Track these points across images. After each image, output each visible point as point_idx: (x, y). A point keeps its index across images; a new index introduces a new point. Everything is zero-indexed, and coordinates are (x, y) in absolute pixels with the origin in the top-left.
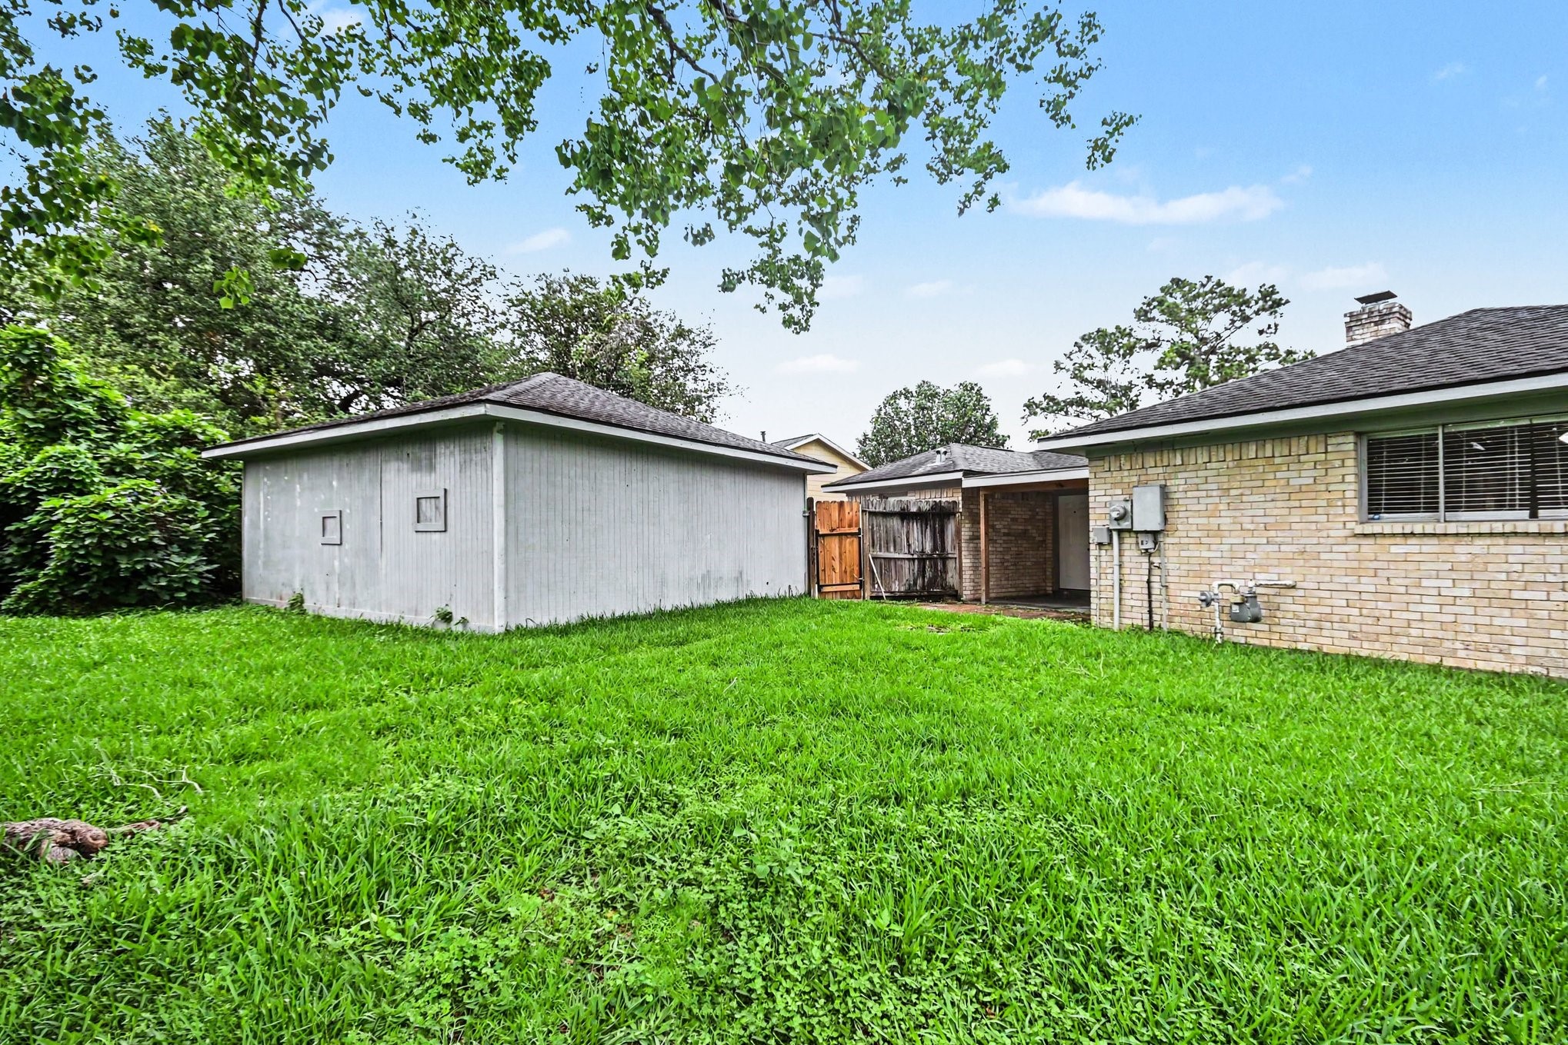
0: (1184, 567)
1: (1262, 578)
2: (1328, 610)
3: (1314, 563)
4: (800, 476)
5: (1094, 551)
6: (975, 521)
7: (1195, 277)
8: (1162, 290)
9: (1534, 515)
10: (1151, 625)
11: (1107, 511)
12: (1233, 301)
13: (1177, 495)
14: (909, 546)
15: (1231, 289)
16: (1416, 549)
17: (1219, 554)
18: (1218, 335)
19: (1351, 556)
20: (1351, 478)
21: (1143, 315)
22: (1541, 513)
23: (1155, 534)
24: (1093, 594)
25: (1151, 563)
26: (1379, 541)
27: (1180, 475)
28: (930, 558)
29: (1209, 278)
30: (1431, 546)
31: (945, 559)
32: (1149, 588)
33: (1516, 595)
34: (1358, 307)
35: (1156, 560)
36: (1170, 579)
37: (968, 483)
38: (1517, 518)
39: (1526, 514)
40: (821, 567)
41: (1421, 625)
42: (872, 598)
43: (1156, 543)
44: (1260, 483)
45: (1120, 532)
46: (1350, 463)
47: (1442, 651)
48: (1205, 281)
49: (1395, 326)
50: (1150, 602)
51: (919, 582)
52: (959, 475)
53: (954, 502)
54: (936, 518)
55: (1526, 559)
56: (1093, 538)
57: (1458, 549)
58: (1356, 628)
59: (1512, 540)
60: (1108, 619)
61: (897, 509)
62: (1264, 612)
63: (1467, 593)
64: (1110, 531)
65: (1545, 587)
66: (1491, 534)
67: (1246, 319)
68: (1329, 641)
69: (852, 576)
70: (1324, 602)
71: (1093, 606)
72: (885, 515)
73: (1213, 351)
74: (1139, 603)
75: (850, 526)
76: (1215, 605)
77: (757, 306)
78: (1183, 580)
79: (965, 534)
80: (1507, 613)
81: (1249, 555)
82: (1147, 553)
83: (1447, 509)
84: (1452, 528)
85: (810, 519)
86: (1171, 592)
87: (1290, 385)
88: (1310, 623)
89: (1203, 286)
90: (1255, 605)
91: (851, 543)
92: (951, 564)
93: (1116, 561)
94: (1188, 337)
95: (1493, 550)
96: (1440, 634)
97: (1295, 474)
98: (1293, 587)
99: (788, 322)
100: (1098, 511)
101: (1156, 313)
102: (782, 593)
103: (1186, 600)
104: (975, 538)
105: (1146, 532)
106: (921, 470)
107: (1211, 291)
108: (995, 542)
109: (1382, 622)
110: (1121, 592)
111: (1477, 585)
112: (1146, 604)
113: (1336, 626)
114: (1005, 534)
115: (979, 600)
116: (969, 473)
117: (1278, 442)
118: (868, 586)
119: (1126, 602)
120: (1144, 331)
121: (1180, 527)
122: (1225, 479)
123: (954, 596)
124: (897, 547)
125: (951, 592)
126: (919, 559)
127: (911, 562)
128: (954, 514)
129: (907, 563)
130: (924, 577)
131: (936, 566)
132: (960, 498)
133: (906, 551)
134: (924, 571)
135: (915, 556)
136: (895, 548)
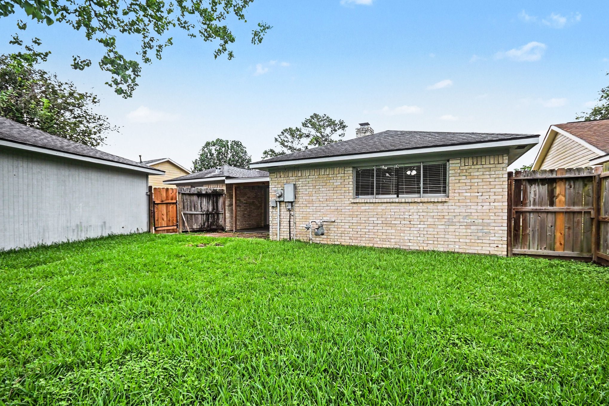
0: (301, 215)
1: (325, 219)
2: (344, 230)
3: (340, 213)
4: (146, 176)
5: (271, 210)
6: (231, 198)
7: (321, 114)
8: (311, 117)
9: (398, 196)
10: (290, 238)
11: (275, 193)
12: (331, 123)
13: (300, 188)
14: (201, 208)
15: (331, 120)
16: (368, 208)
17: (312, 210)
18: (327, 135)
19: (350, 210)
20: (351, 183)
21: (304, 125)
22: (400, 196)
23: (292, 202)
24: (270, 227)
25: (290, 214)
26: (359, 205)
27: (300, 180)
28: (211, 213)
29: (325, 115)
30: (372, 206)
31: (218, 214)
32: (290, 224)
33: (393, 222)
34: (359, 127)
35: (292, 213)
36: (297, 220)
37: (227, 182)
38: (392, 197)
39: (396, 196)
40: (156, 219)
41: (369, 234)
42: (183, 232)
43: (292, 206)
44: (325, 184)
45: (280, 202)
46: (351, 177)
47: (373, 242)
48: (324, 116)
49: (368, 134)
50: (290, 229)
51: (206, 224)
52: (224, 178)
53: (223, 190)
54: (214, 196)
55: (395, 210)
56: (271, 204)
57: (379, 208)
58: (351, 235)
59: (392, 204)
60: (275, 237)
61: (196, 192)
62: (325, 231)
63: (380, 222)
64: (276, 202)
65: (399, 220)
66: (387, 203)
67: (335, 131)
68: (344, 241)
69: (173, 222)
70: (343, 227)
71: (270, 232)
72: (190, 195)
73: (326, 140)
74: (286, 230)
75: (172, 199)
76: (310, 230)
77: (107, 83)
78: (301, 220)
79: (227, 203)
80: (390, 228)
81: (322, 210)
82: (289, 210)
83: (377, 194)
84: (377, 201)
85: (150, 196)
86: (297, 225)
87: (335, 149)
88: (339, 235)
89: (324, 117)
90: (323, 229)
91: (173, 207)
92: (221, 216)
93: (279, 214)
94: (319, 134)
95: (388, 208)
96: (374, 236)
97: (335, 181)
98: (334, 222)
99: (119, 91)
100: (273, 194)
101: (308, 125)
102: (133, 232)
103: (301, 228)
104: (231, 205)
105: (289, 202)
106: (209, 176)
107: (326, 120)
108: (240, 206)
109: (359, 233)
110: (280, 226)
111: (383, 219)
112: (288, 230)
113: (346, 235)
114: (245, 203)
115: (232, 230)
116: (228, 178)
117: (330, 169)
118: (181, 227)
119: (282, 230)
120: (305, 131)
121: (300, 200)
122: (314, 182)
123: (222, 229)
124: (196, 209)
125: (221, 228)
126: (206, 214)
127: (202, 216)
128: (222, 195)
129: (200, 216)
130: (208, 222)
131: (214, 216)
132: (225, 188)
133: (200, 211)
134: (208, 219)
135: (204, 213)
136: (195, 209)
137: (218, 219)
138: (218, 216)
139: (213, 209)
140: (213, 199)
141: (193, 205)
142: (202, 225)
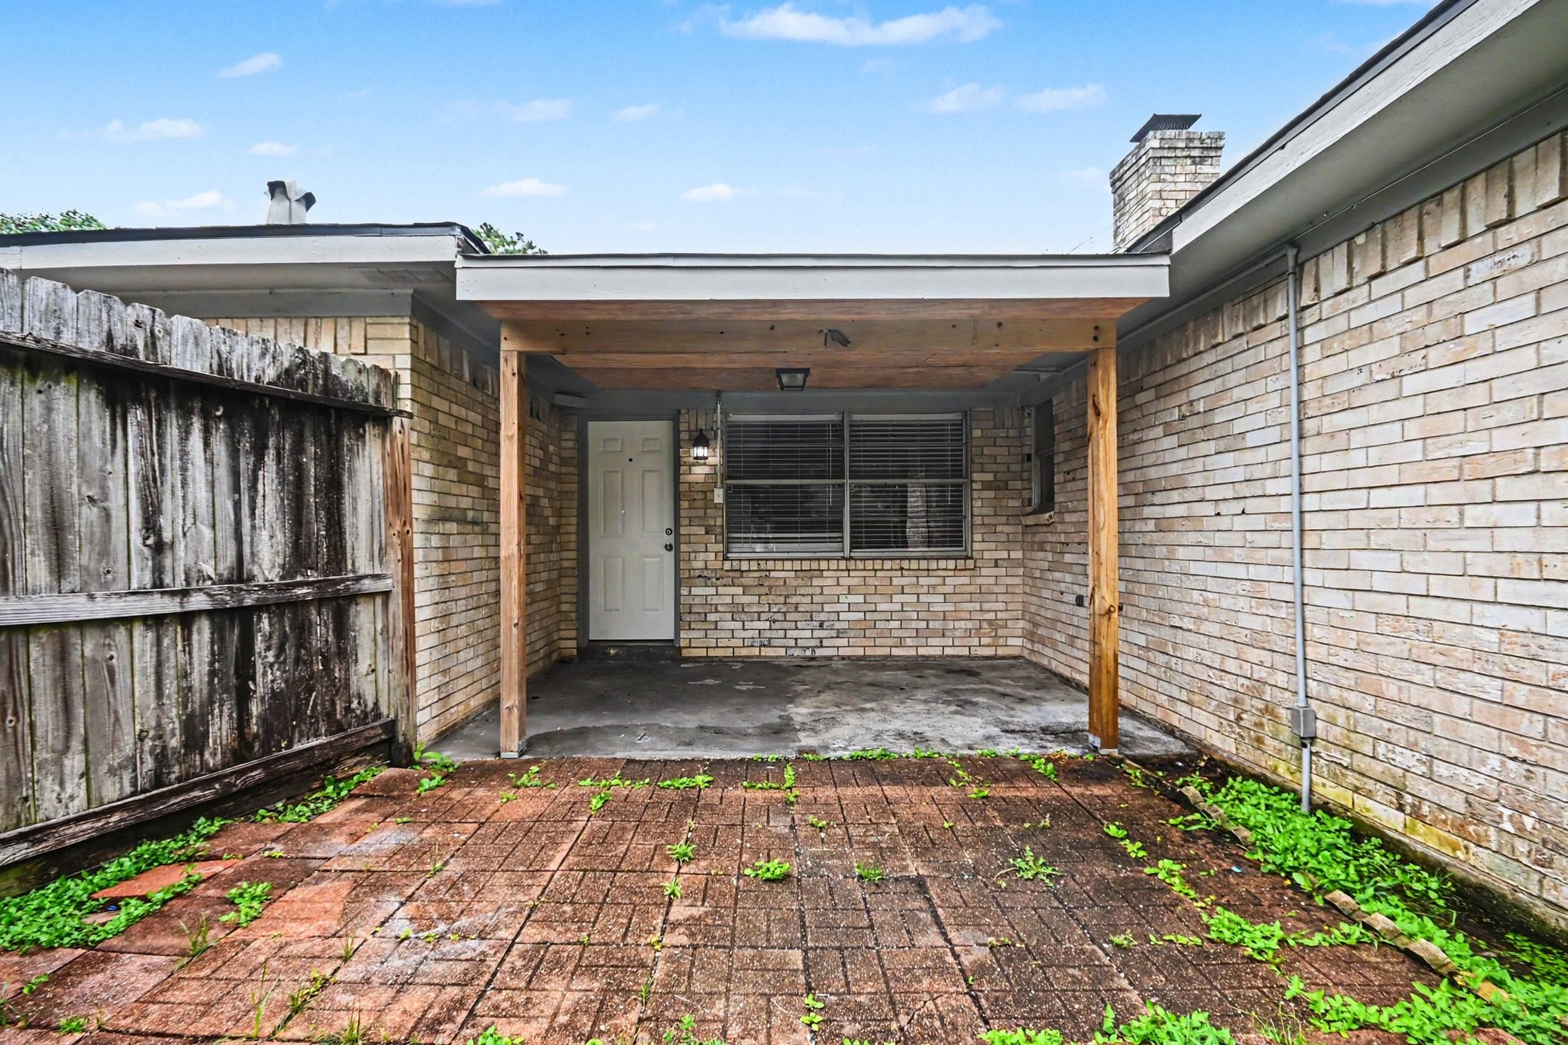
14: (158, 550)
28: (271, 601)
31: (341, 602)
53: (381, 373)
79: (432, 499)
92: (365, 620)
123: (382, 749)
124: (82, 557)
125: (374, 732)
126: (218, 616)
127: (172, 635)
128: (382, 419)
129: (144, 640)
130: (243, 697)
131: (303, 630)
132: (404, 362)
133: (141, 576)
134: (245, 670)
135: (198, 602)
136: (59, 566)
137: (343, 650)
138: (342, 627)
139: (299, 556)
140: (298, 450)
141: (37, 513)
142: (162, 758)
